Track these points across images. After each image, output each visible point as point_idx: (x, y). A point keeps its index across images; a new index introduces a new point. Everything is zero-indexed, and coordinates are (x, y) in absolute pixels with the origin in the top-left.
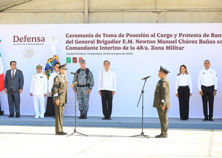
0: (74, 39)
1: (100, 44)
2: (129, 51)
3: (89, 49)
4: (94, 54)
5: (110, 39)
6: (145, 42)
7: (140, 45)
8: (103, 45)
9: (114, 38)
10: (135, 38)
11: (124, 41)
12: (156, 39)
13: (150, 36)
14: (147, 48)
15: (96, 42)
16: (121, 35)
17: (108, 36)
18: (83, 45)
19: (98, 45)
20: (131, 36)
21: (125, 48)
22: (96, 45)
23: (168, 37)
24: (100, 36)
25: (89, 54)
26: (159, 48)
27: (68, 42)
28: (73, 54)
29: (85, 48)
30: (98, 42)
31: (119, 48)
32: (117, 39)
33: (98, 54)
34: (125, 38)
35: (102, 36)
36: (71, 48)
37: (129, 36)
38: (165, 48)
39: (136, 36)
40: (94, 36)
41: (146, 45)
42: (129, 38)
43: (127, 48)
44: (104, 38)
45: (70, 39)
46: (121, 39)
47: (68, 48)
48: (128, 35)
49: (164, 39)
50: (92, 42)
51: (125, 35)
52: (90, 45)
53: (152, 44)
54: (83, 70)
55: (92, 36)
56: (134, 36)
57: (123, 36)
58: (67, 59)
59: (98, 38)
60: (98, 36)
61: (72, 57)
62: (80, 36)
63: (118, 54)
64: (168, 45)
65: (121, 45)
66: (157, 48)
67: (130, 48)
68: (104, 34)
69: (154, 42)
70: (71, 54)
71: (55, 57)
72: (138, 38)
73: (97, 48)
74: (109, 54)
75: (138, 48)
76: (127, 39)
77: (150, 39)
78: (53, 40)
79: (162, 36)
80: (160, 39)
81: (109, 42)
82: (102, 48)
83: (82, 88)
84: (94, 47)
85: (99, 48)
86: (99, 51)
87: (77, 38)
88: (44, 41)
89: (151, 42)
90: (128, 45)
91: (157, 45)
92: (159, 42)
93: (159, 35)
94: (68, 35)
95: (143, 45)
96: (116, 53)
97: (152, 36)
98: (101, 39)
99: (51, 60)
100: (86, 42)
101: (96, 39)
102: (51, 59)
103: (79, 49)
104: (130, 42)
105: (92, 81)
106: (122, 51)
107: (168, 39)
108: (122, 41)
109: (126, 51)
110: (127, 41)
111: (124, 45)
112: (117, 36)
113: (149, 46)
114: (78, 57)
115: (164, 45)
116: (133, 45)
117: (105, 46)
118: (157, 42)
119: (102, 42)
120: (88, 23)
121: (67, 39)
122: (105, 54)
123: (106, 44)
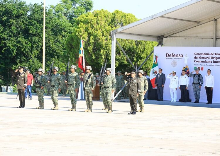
0: (199, 56)
1: (213, 60)
3: (207, 62)
4: (210, 65)
5: (219, 56)
8: (215, 60)
17: (218, 54)
18: (204, 60)
22: (211, 60)
25: (207, 65)
27: (195, 58)
29: (205, 62)
30: (212, 58)
33: (212, 65)
35: (214, 54)
36: (197, 62)
40: (210, 54)
45: (197, 56)
47: (195, 61)
50: (209, 58)
52: (207, 60)
54: (197, 75)
58: (195, 68)
59: (212, 56)
60: (212, 54)
62: (202, 54)
68: (216, 53)
70: (197, 65)
71: (187, 67)
73: (211, 62)
74: (218, 65)
78: (186, 56)
81: (218, 58)
82: (214, 62)
83: (195, 85)
84: (210, 61)
85: (213, 62)
86: (212, 63)
87: (201, 56)
88: (182, 57)
94: (196, 54)
98: (214, 56)
99: (185, 68)
100: (205, 58)
101: (211, 56)
103: (201, 62)
105: (202, 81)
117: (216, 60)
119: (214, 58)
121: (195, 56)
122: (216, 65)
123: (216, 59)
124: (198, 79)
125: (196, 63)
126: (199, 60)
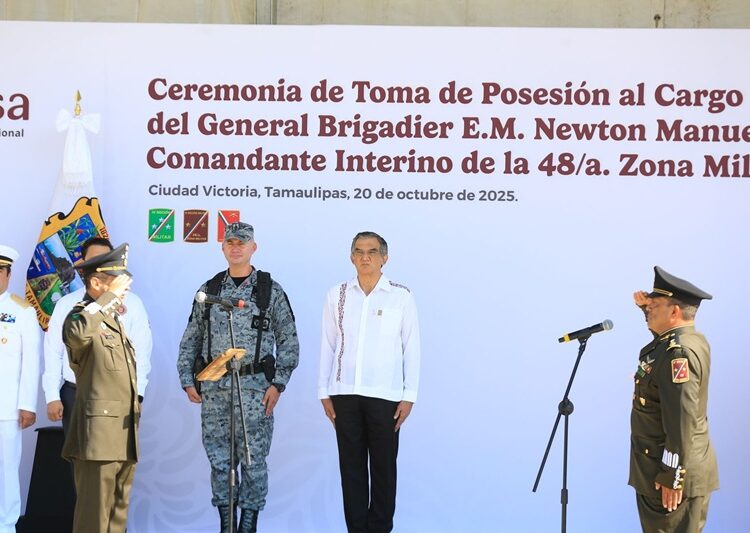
0: (196, 107)
1: (334, 143)
2: (498, 180)
3: (273, 164)
4: (301, 194)
5: (395, 113)
6: (584, 132)
7: (557, 147)
8: (354, 146)
9: (413, 109)
10: (534, 110)
11: (469, 124)
12: (649, 114)
13: (615, 98)
14: (595, 168)
15: (314, 126)
16: (453, 94)
17: (381, 95)
18: (246, 145)
19: (328, 147)
20: (510, 96)
21: (476, 164)
22: (314, 144)
23: (716, 107)
24: (335, 95)
25: (277, 194)
26: (666, 168)
27: (157, 125)
28: (187, 192)
29: (256, 161)
30: (328, 126)
31: (444, 165)
32: (434, 112)
33: (326, 195)
34: (476, 108)
35: (351, 94)
36: (176, 161)
37: (496, 99)
38: (699, 167)
39: (538, 97)
40: (306, 94)
41: (594, 148)
42: (500, 110)
43: (487, 166)
44: (359, 108)
45: (172, 109)
46: (455, 113)
47: (159, 157)
48: (490, 90)
49: (698, 116)
50: (295, 129)
51: (478, 94)
52: (279, 145)
53: (627, 146)
54: (238, 281)
55: (296, 95)
56: (525, 97)
57: (464, 96)
58: (154, 216)
59: (328, 108)
60: (325, 92)
61: (179, 206)
62: (227, 92)
63: (433, 195)
64: (719, 150)
65: (456, 147)
66: (650, 168)
67: (500, 165)
68: (361, 85)
69: (637, 132)
70: (177, 191)
71: (83, 210)
72: (546, 111)
73: (318, 164)
74: (384, 194)
75: (547, 167)
76: (486, 114)
77: (616, 114)
78: (78, 112)
79: (685, 99)
80: (671, 114)
81: (389, 130)
82: (346, 163)
84: (305, 156)
85: (331, 161)
86: (330, 178)
87: (211, 106)
88: (25, 116)
89: (619, 133)
90: (493, 149)
91: (652, 149)
92: (667, 131)
93: (667, 95)
94: (160, 89)
95: (575, 147)
96: (425, 189)
97: (628, 99)
98: (344, 110)
99: (65, 223)
100: (259, 128)
101: (315, 110)
102: (62, 216)
103: (220, 162)
104: (504, 129)
105: (290, 342)
106: (456, 180)
107: (719, 120)
108: (459, 127)
109: (477, 182)
110: (485, 126)
111: (471, 145)
112: (434, 95)
113: (609, 153)
114: (213, 207)
115: (695, 153)
116: (518, 149)
117: (364, 150)
118: (652, 131)
119: (350, 131)
120: (275, 23)
122: (362, 193)
123: (370, 138)
124: (259, 323)
125: (169, 177)
126: (193, 142)
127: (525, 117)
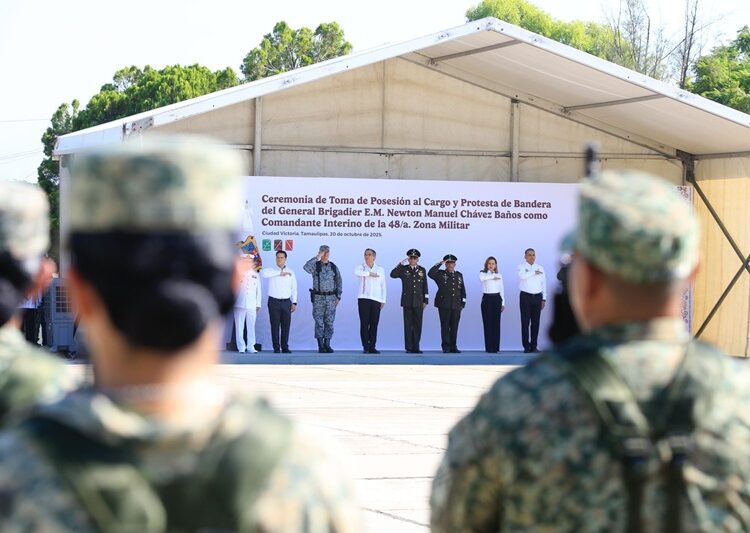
0: (278, 205)
1: (324, 217)
2: (376, 229)
3: (304, 224)
4: (313, 234)
5: (343, 207)
6: (403, 214)
7: (394, 219)
8: (330, 218)
9: (349, 206)
10: (387, 206)
11: (367, 211)
12: (422, 208)
13: (412, 202)
14: (406, 226)
15: (317, 211)
16: (362, 201)
17: (339, 201)
18: (294, 218)
19: (321, 218)
20: (380, 202)
21: (369, 224)
22: (317, 217)
23: (443, 206)
24: (324, 201)
25: (305, 234)
26: (428, 225)
27: (265, 211)
28: (275, 234)
29: (298, 223)
30: (322, 211)
31: (359, 224)
32: (356, 207)
33: (321, 234)
34: (368, 205)
35: (329, 201)
36: (271, 223)
37: (375, 203)
38: (438, 225)
39: (388, 202)
40: (314, 201)
41: (406, 219)
42: (377, 206)
43: (372, 225)
44: (332, 205)
45: (270, 206)
46: (362, 207)
47: (266, 222)
48: (373, 200)
49: (437, 209)
50: (310, 212)
51: (369, 201)
52: (306, 218)
53: (416, 218)
54: (327, 265)
55: (311, 201)
56: (384, 202)
57: (365, 202)
58: (264, 242)
59: (321, 205)
60: (320, 200)
61: (273, 238)
62: (289, 200)
63: (355, 234)
64: (444, 220)
65: (363, 218)
66: (423, 226)
67: (377, 224)
68: (332, 198)
69: (419, 214)
70: (272, 233)
71: (250, 240)
72: (391, 207)
73: (318, 224)
74: (339, 234)
75: (391, 225)
76: (372, 207)
77: (413, 208)
78: (247, 207)
79: (433, 203)
80: (429, 208)
81: (341, 213)
82: (327, 224)
84: (314, 222)
85: (323, 223)
86: (322, 229)
87: (283, 204)
89: (413, 214)
90: (374, 219)
91: (424, 219)
92: (428, 213)
93: (428, 202)
94: (266, 199)
95: (400, 218)
96: (353, 233)
97: (416, 203)
98: (326, 206)
99: (244, 245)
100: (299, 212)
101: (317, 206)
102: (243, 242)
103: (286, 224)
104: (378, 212)
106: (363, 229)
107: (444, 210)
108: (364, 211)
109: (370, 230)
110: (372, 212)
111: (368, 218)
112: (356, 201)
113: (410, 220)
114: (284, 239)
115: (436, 220)
116: (382, 220)
117: (333, 220)
118: (423, 213)
119: (329, 213)
121: (265, 205)
122: (333, 234)
123: (335, 215)
125: (269, 229)
126: (277, 217)
127: (384, 208)
